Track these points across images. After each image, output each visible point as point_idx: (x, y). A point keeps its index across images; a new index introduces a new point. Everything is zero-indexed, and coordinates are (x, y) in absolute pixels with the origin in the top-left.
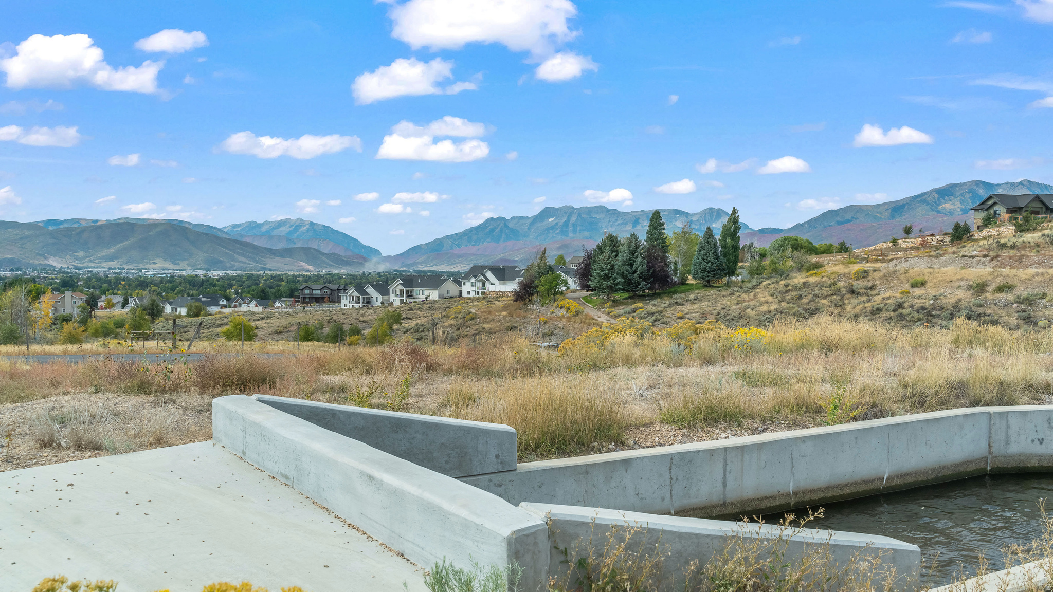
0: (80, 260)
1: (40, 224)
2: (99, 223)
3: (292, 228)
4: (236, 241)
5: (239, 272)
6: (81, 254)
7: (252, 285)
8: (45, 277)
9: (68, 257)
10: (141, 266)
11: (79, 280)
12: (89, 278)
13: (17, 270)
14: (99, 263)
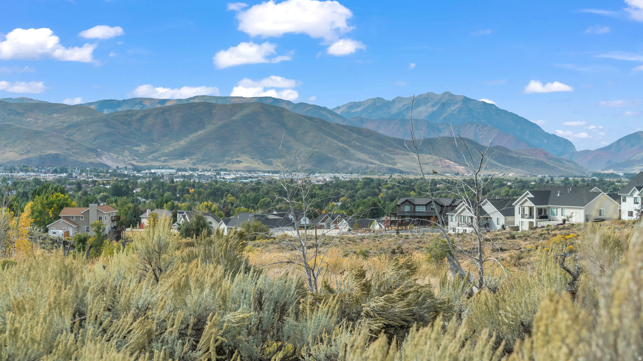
0: (142, 156)
1: (92, 107)
2: (168, 104)
3: (435, 109)
4: (352, 129)
5: (354, 176)
6: (142, 148)
7: (368, 195)
8: (94, 182)
9: (127, 153)
10: (221, 166)
11: (135, 185)
12: (149, 184)
13: (62, 172)
14: (165, 161)
